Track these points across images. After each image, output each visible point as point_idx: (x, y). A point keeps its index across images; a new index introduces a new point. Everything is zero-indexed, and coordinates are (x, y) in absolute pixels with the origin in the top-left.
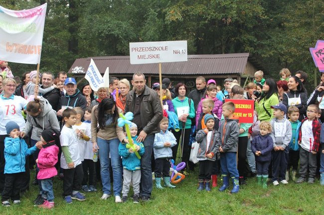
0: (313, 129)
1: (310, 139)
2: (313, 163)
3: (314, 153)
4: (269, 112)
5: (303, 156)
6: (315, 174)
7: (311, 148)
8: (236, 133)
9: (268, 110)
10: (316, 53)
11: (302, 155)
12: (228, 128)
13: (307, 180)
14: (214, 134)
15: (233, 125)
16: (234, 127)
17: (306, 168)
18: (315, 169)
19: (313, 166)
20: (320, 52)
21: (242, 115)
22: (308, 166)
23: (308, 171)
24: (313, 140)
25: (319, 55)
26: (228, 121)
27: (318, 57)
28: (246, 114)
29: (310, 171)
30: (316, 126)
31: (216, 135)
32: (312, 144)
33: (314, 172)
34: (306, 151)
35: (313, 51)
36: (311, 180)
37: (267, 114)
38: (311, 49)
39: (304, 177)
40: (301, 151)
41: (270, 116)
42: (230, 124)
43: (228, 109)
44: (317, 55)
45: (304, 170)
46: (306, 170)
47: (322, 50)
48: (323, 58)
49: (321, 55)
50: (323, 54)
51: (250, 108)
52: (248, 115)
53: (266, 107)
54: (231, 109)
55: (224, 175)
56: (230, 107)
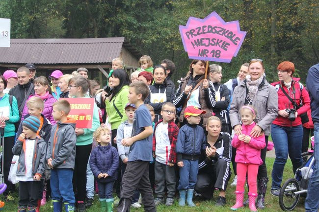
0: (169, 134)
1: (167, 147)
2: (170, 179)
3: (171, 165)
4: (120, 111)
5: (159, 171)
6: (174, 194)
7: (167, 159)
8: (69, 141)
9: (118, 108)
10: (186, 33)
11: (157, 169)
12: (61, 135)
13: (165, 202)
14: (38, 144)
15: (66, 131)
16: (68, 133)
17: (162, 185)
18: (174, 186)
19: (171, 182)
20: (191, 32)
21: (79, 118)
22: (165, 183)
23: (166, 190)
24: (169, 148)
25: (190, 36)
26: (61, 125)
27: (189, 39)
28: (84, 117)
29: (168, 189)
30: (172, 130)
31: (41, 145)
32: (169, 154)
33: (172, 190)
34: (162, 164)
35: (183, 31)
36: (169, 201)
37: (118, 115)
38: (181, 27)
39: (161, 198)
40: (156, 164)
42: (63, 130)
43: (59, 110)
44: (188, 36)
45: (161, 188)
46: (163, 188)
47: (194, 31)
48: (195, 41)
49: (192, 37)
50: (195, 35)
51: (89, 108)
52: (85, 118)
53: (117, 105)
54: (65, 110)
55: (55, 201)
56: (62, 107)
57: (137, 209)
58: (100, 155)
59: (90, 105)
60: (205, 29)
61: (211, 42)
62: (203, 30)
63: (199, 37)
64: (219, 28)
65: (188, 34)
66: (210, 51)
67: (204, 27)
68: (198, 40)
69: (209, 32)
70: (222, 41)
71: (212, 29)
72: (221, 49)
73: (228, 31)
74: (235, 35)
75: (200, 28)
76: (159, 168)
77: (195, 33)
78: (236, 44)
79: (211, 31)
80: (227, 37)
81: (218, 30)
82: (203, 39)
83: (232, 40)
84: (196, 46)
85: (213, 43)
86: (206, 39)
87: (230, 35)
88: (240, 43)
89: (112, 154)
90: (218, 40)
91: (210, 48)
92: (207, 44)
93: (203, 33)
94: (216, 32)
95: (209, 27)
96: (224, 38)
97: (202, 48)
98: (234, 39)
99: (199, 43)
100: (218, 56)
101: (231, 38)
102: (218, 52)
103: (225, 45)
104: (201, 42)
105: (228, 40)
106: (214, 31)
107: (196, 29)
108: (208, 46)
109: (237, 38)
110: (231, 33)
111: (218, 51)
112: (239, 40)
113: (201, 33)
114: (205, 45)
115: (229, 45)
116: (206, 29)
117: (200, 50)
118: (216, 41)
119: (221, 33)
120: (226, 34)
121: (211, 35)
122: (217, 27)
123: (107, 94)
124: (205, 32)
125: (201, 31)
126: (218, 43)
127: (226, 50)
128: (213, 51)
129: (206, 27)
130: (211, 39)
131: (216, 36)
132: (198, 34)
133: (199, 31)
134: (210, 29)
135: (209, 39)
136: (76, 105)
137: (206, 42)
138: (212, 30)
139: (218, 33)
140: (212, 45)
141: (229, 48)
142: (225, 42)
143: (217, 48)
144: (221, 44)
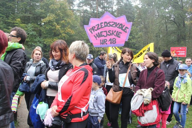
10: (90, 30)
20: (93, 29)
25: (92, 31)
27: (92, 33)
35: (87, 28)
38: (85, 26)
47: (95, 27)
48: (96, 34)
49: (94, 32)
50: (96, 30)
60: (102, 25)
61: (108, 33)
62: (101, 26)
63: (99, 31)
64: (112, 22)
65: (91, 30)
66: (108, 40)
67: (102, 23)
68: (98, 33)
69: (105, 26)
70: (115, 31)
71: (107, 24)
72: (116, 37)
73: (119, 23)
74: (124, 26)
75: (98, 25)
77: (96, 28)
78: (126, 32)
80: (119, 28)
81: (111, 24)
82: (102, 32)
83: (122, 29)
84: (97, 38)
86: (104, 32)
87: (121, 26)
88: (129, 31)
90: (113, 31)
91: (108, 38)
92: (105, 35)
93: (102, 28)
94: (110, 26)
95: (105, 23)
96: (117, 29)
97: (102, 38)
98: (124, 28)
99: (99, 35)
100: (114, 42)
101: (122, 28)
102: (114, 40)
103: (118, 35)
104: (101, 34)
105: (120, 30)
106: (109, 25)
107: (96, 26)
109: (126, 28)
110: (121, 24)
112: (128, 28)
113: (100, 28)
114: (104, 36)
115: (121, 33)
116: (103, 25)
117: (101, 40)
118: (111, 32)
119: (114, 26)
120: (118, 26)
121: (107, 29)
122: (111, 22)
124: (102, 27)
125: (100, 27)
126: (113, 33)
127: (120, 37)
128: (110, 40)
129: (103, 23)
130: (107, 32)
131: (111, 28)
132: (98, 29)
134: (106, 24)
135: (106, 31)
137: (105, 34)
138: (107, 25)
139: (112, 26)
140: (109, 35)
141: (121, 35)
142: (118, 32)
143: (112, 37)
144: (115, 34)
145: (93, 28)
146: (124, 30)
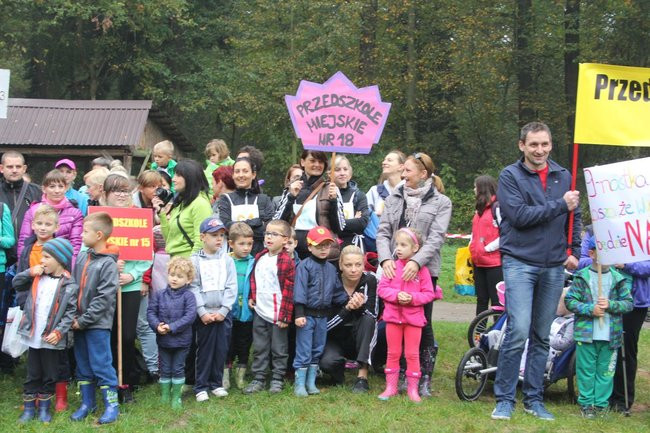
0: (279, 274)
1: (275, 295)
2: (280, 347)
3: (283, 325)
4: (189, 235)
5: (261, 334)
6: (284, 373)
7: (275, 315)
8: (111, 285)
9: (186, 230)
10: (298, 108)
11: (257, 331)
12: (94, 273)
13: (268, 387)
14: (64, 286)
15: (106, 267)
16: (108, 271)
17: (265, 359)
18: (285, 360)
19: (281, 354)
20: (305, 106)
21: (129, 243)
22: (270, 355)
23: (271, 367)
24: (280, 297)
25: (304, 112)
26: (95, 256)
27: (303, 116)
28: (137, 241)
29: (275, 365)
30: (284, 267)
31: (69, 290)
32: (279, 307)
33: (282, 367)
34: (266, 322)
35: (291, 103)
36: (276, 385)
37: (185, 241)
38: (288, 99)
39: (262, 380)
40: (257, 323)
41: (192, 244)
42: (99, 265)
43: (96, 230)
44: (301, 112)
45: (262, 363)
46: (267, 363)
47: (310, 103)
48: (312, 120)
50: (312, 111)
51: (145, 226)
52: (140, 243)
53: (183, 225)
54: (103, 229)
55: (85, 383)
56: (100, 224)
57: (222, 398)
58: (165, 300)
59: (145, 221)
60: (326, 99)
61: (337, 121)
62: (325, 102)
63: (319, 114)
64: (349, 97)
65: (301, 109)
66: (337, 136)
67: (326, 96)
68: (317, 118)
69: (333, 104)
70: (354, 118)
71: (337, 99)
72: (354, 133)
73: (363, 102)
74: (374, 108)
75: (318, 99)
76: (261, 330)
77: (312, 107)
78: (377, 123)
79: (337, 104)
80: (362, 112)
81: (347, 101)
82: (325, 116)
83: (369, 116)
84: (314, 129)
85: (341, 123)
86: (330, 116)
87: (367, 109)
88: (382, 121)
89: (185, 301)
90: (348, 117)
91: (337, 132)
92: (331, 125)
93: (326, 107)
94: (344, 104)
95: (334, 96)
96: (357, 114)
97: (324, 131)
98: (372, 114)
99: (318, 123)
100: (349, 143)
101: (368, 113)
102: (350, 137)
103: (359, 127)
104: (323, 122)
105: (364, 118)
106: (341, 103)
107: (313, 100)
108: (333, 127)
109: (378, 114)
110: (368, 105)
111: (348, 135)
112: (381, 116)
113: (321, 107)
114: (327, 125)
115: (366, 124)
116: (328, 100)
117: (320, 134)
118: (345, 120)
119: (352, 106)
120: (360, 108)
121: (338, 110)
123: (162, 203)
124: (327, 104)
125: (321, 104)
126: (348, 123)
127: (362, 133)
128: (341, 136)
129: (327, 96)
131: (345, 111)
132: (317, 109)
133: (318, 103)
134: (335, 100)
135: (334, 116)
136: (121, 219)
137: (330, 121)
138: (337, 101)
139: (347, 105)
140: (340, 126)
141: (366, 130)
142: (359, 120)
143: (347, 130)
144: (353, 124)
145: (304, 103)
146: (372, 119)
